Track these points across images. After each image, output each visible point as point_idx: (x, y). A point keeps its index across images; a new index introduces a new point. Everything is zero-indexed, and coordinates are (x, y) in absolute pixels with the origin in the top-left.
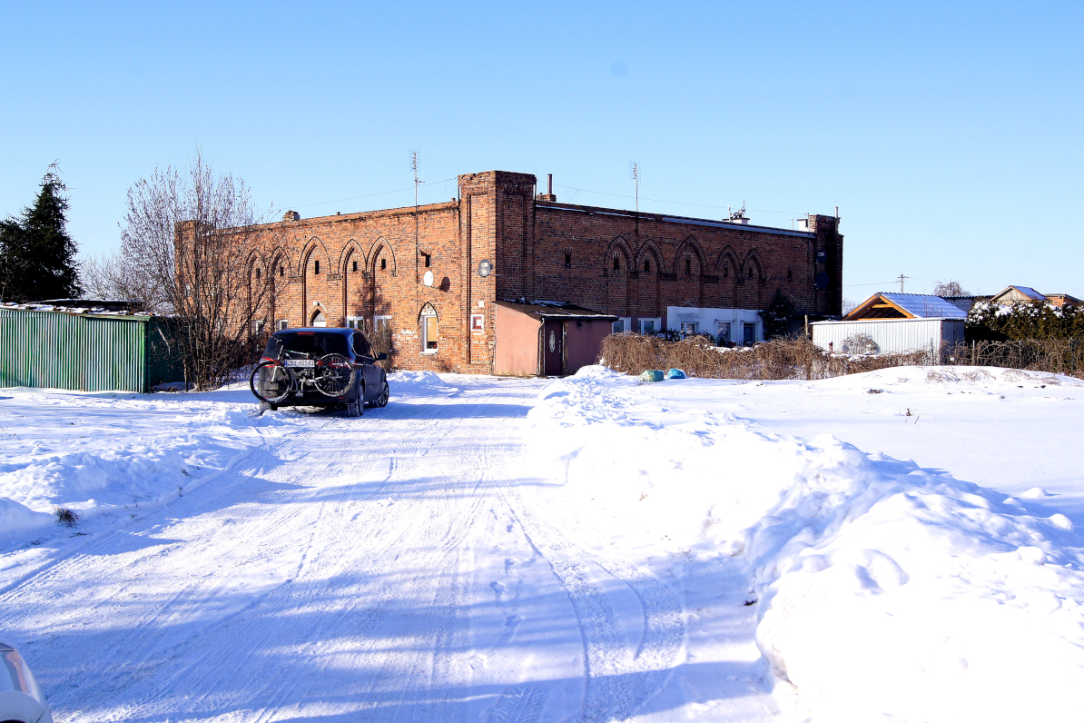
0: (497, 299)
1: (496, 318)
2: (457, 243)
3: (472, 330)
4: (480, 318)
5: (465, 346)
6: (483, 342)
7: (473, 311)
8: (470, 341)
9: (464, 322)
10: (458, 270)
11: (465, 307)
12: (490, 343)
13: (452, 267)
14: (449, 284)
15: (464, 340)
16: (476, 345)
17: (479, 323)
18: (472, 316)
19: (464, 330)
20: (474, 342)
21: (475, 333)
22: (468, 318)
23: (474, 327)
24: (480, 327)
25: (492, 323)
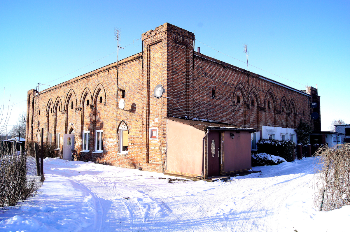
0: (168, 115)
1: (167, 129)
2: (141, 80)
3: (150, 139)
4: (155, 130)
5: (145, 150)
6: (157, 148)
7: (150, 125)
8: (148, 147)
9: (145, 133)
10: (141, 98)
11: (145, 123)
12: (163, 148)
13: (138, 96)
14: (135, 108)
15: (145, 145)
16: (152, 150)
17: (155, 134)
18: (150, 129)
19: (145, 139)
20: (151, 147)
21: (152, 141)
22: (147, 131)
23: (151, 137)
24: (155, 137)
25: (164, 134)
